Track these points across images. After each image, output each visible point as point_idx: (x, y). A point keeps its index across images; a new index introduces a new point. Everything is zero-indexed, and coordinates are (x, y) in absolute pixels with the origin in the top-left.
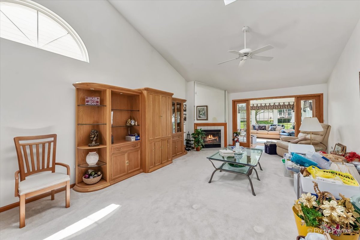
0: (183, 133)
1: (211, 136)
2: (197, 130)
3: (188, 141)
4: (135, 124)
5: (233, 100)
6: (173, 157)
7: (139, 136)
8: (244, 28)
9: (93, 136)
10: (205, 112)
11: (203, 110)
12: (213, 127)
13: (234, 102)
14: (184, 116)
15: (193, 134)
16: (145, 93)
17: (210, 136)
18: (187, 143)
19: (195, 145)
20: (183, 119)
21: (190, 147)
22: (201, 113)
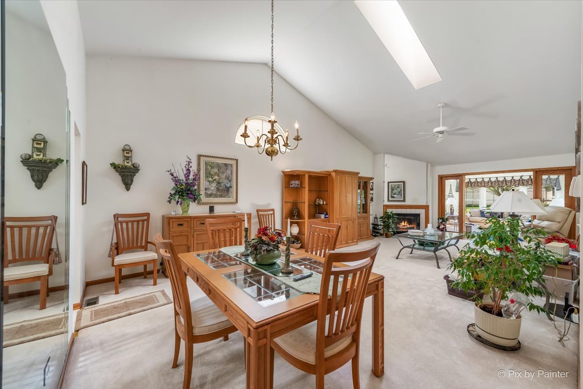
0: (370, 215)
1: (406, 222)
2: (386, 212)
3: (375, 226)
4: (323, 204)
5: (439, 176)
6: (358, 239)
7: (327, 214)
8: (440, 105)
9: (295, 212)
10: (401, 190)
11: (398, 187)
12: (410, 210)
13: (441, 177)
14: (371, 195)
15: (382, 218)
16: (334, 174)
17: (404, 223)
18: (374, 228)
19: (384, 231)
20: (369, 200)
21: (378, 233)
22: (394, 192)
